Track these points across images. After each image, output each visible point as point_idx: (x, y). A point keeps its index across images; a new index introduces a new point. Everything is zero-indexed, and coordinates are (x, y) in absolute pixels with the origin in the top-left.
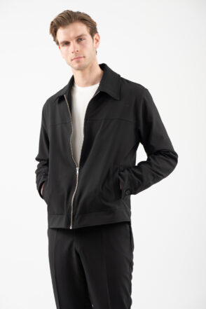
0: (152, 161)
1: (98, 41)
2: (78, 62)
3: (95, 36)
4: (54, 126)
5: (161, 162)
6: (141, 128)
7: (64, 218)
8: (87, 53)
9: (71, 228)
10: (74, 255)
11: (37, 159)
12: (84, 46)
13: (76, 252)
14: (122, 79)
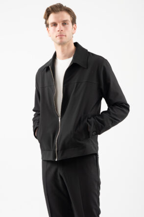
0: (111, 110)
1: (75, 29)
2: (61, 38)
3: (74, 26)
4: (43, 88)
5: (117, 111)
6: (102, 87)
7: (52, 152)
8: (68, 33)
9: (56, 160)
10: (59, 178)
11: (34, 110)
12: (66, 29)
13: (60, 176)
14: (89, 53)
